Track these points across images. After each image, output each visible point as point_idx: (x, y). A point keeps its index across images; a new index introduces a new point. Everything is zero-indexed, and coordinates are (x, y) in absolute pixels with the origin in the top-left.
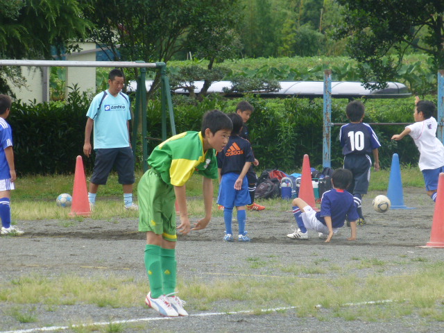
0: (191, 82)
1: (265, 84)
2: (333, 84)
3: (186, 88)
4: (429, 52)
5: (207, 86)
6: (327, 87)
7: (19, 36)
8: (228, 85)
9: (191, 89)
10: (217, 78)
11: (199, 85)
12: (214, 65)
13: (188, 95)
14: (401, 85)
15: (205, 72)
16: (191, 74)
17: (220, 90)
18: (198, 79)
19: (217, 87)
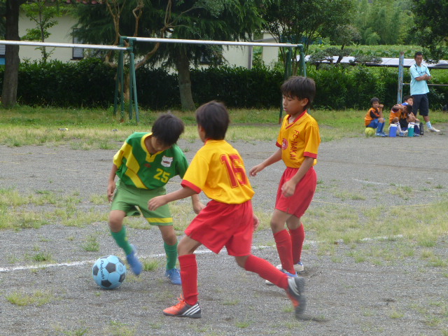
0: (331, 56)
1: (373, 59)
2: (405, 60)
3: (329, 60)
5: (340, 59)
8: (352, 58)
9: (331, 60)
10: (347, 54)
11: (336, 58)
12: (345, 47)
13: (329, 64)
15: (339, 51)
16: (331, 52)
17: (348, 61)
18: (335, 55)
19: (346, 60)
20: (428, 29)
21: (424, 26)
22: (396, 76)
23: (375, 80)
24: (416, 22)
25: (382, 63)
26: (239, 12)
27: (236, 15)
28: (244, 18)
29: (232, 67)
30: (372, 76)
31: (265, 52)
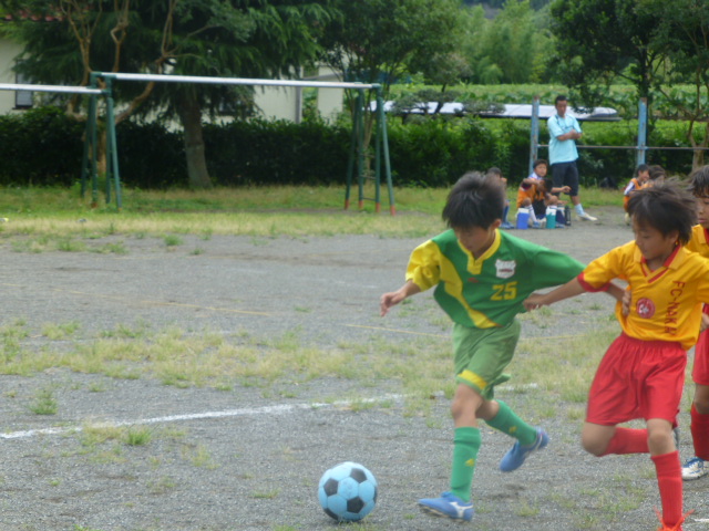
0: (426, 103)
1: (492, 107)
2: (541, 107)
3: (422, 109)
4: (635, 82)
5: (440, 107)
6: (535, 111)
7: (251, 57)
8: (458, 106)
9: (426, 109)
10: (449, 100)
11: (433, 106)
12: (447, 88)
13: (422, 114)
14: (612, 111)
15: (438, 95)
16: (426, 96)
17: (452, 111)
18: (432, 101)
19: (449, 108)
20: (578, 60)
21: (571, 54)
22: (527, 134)
23: (494, 140)
24: (559, 49)
25: (506, 114)
26: (280, 33)
27: (274, 39)
28: (289, 43)
29: (269, 120)
30: (489, 133)
31: (321, 96)
